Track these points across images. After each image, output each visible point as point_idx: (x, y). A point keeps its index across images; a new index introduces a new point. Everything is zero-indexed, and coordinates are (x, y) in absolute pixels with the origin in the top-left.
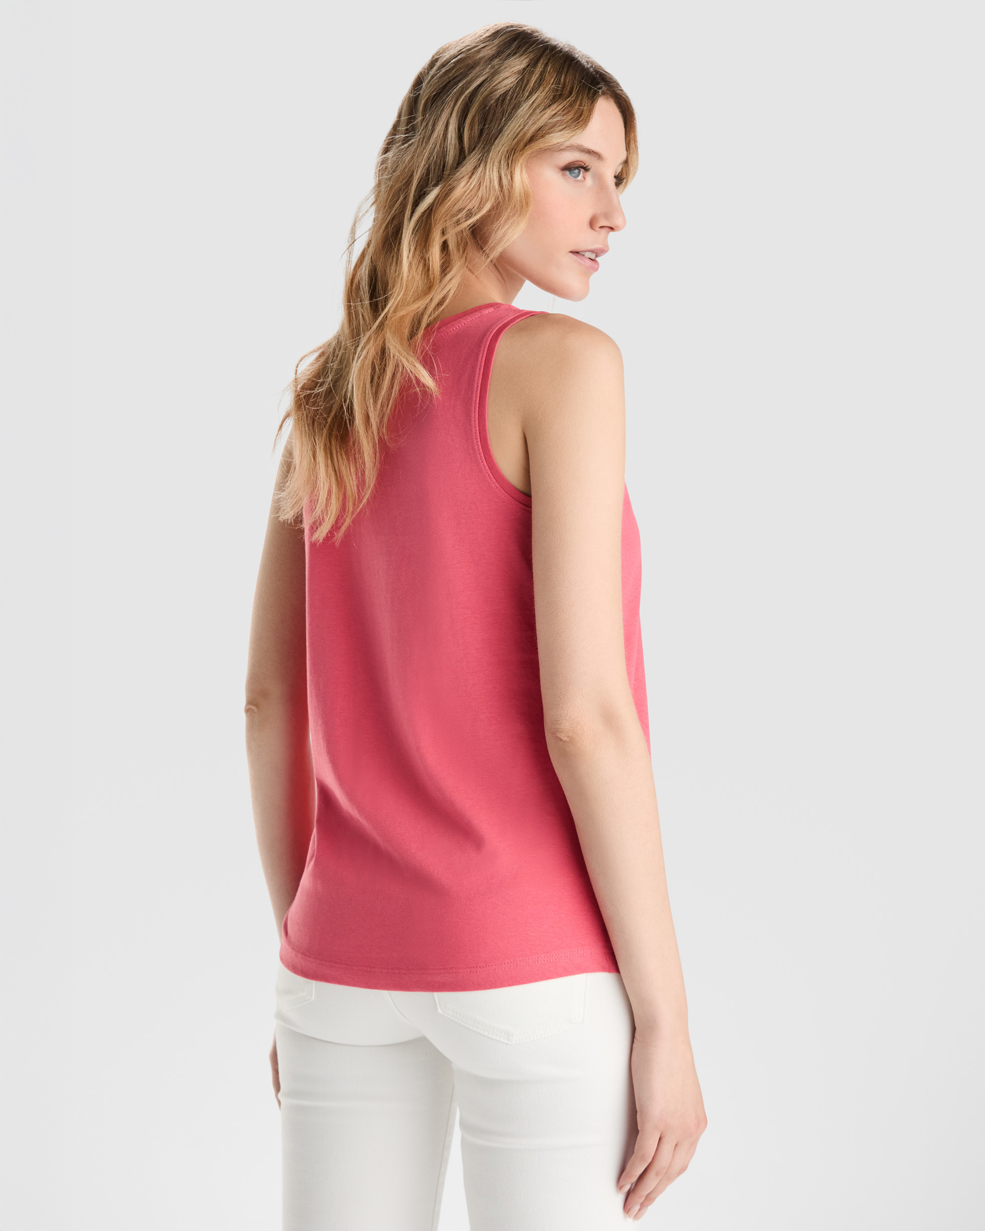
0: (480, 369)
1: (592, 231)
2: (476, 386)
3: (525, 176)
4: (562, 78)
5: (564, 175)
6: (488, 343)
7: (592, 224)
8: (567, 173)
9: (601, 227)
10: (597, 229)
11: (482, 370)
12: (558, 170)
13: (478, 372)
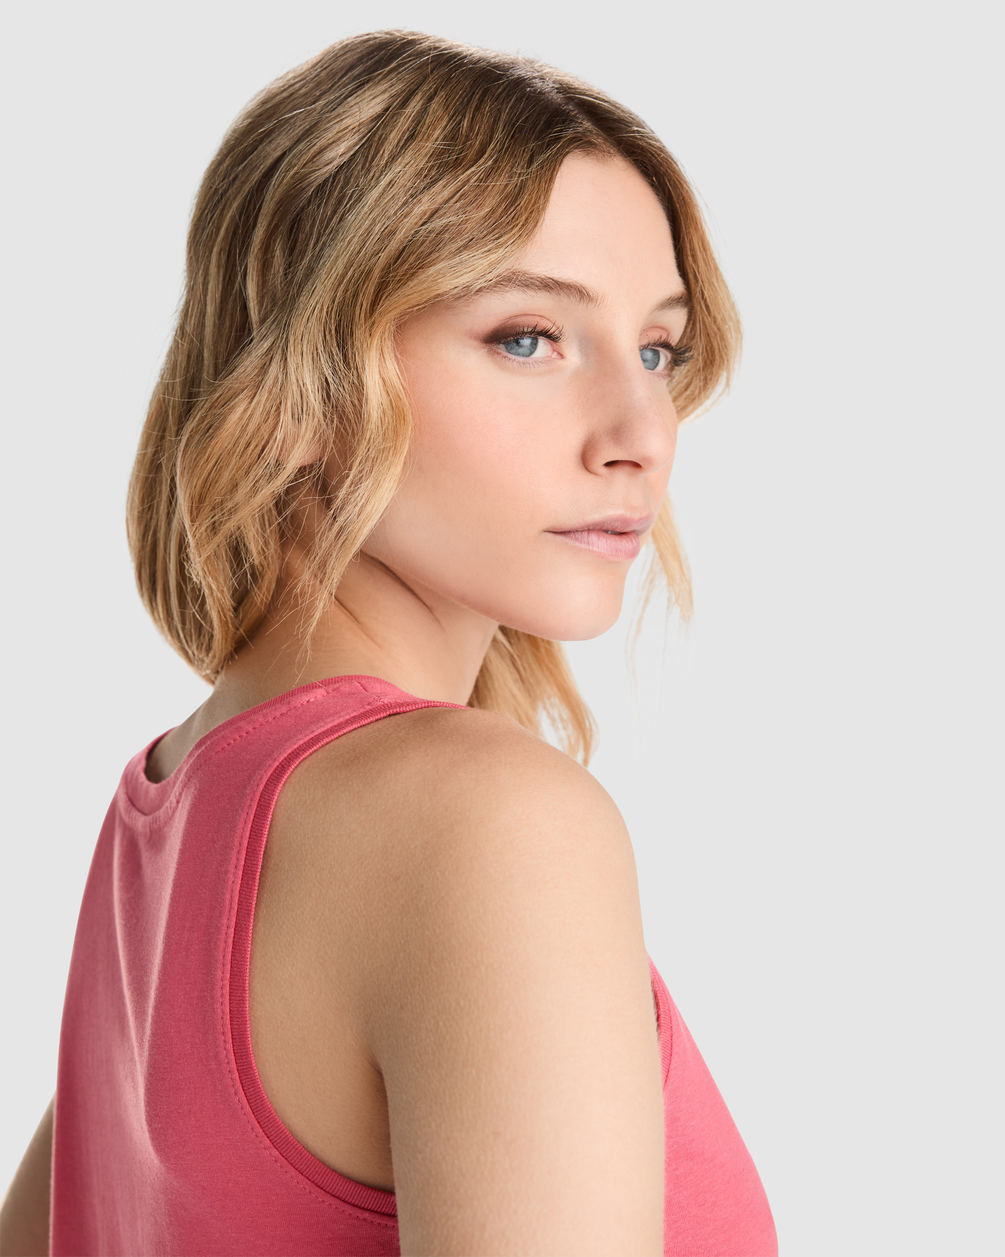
0: (239, 852)
1: (591, 476)
2: (228, 896)
3: (392, 368)
4: (465, 123)
5: (493, 353)
6: (261, 787)
7: (585, 459)
8: (501, 348)
9: (610, 464)
10: (604, 471)
11: (243, 857)
12: (475, 343)
13: (234, 861)
